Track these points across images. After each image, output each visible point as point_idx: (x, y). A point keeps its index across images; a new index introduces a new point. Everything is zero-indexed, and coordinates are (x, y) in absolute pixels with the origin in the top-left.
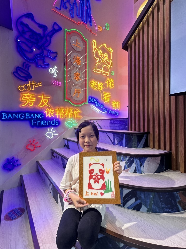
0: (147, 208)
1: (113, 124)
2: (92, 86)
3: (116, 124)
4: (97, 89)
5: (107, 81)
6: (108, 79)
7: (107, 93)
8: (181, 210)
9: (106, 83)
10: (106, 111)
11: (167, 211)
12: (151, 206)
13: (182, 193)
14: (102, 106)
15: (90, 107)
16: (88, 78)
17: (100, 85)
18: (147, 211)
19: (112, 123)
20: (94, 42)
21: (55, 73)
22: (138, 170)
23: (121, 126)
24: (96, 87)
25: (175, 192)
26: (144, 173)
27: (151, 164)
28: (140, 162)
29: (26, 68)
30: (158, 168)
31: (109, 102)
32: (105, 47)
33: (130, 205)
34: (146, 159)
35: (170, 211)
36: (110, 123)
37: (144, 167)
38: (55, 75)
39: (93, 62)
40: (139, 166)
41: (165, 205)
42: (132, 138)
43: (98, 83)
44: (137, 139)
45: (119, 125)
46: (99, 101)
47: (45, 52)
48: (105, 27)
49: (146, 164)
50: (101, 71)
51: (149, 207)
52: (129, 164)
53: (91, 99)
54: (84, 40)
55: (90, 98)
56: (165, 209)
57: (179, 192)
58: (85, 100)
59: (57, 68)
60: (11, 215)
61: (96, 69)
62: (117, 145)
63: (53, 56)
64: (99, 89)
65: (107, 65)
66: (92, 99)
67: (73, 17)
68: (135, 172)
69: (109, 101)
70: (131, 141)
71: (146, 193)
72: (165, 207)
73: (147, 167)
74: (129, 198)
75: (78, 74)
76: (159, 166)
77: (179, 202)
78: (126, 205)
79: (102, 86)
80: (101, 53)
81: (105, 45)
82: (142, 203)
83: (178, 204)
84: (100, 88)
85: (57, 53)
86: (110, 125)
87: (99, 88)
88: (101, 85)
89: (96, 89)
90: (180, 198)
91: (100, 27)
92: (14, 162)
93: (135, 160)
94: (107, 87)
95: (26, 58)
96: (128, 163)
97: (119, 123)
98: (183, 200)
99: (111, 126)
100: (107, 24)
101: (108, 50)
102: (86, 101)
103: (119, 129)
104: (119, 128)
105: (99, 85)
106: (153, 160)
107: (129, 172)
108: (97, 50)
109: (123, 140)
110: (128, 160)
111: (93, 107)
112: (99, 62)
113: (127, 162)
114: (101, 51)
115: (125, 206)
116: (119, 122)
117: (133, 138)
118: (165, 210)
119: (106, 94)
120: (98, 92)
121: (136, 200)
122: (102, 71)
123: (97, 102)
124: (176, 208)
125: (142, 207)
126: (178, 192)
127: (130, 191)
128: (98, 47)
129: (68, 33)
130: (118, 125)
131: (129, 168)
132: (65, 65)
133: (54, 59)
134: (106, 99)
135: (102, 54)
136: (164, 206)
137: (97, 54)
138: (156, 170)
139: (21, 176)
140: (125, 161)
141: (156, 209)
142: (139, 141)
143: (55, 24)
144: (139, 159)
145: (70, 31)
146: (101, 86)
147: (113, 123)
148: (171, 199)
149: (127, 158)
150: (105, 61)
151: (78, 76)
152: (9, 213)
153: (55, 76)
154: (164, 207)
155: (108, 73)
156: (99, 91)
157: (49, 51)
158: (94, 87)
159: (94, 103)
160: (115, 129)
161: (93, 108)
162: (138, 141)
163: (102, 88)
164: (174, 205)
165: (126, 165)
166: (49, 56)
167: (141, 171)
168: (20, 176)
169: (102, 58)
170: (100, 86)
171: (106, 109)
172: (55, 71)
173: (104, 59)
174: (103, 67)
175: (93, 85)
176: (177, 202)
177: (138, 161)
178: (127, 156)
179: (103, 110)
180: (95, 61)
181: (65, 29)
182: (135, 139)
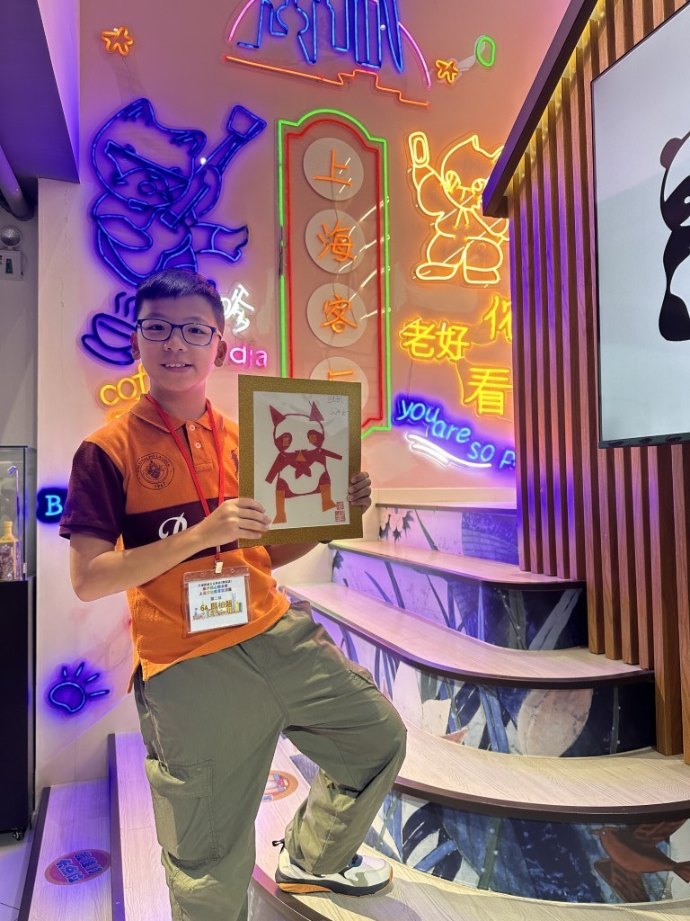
0: (477, 873)
1: (474, 533)
2: (410, 346)
3: (483, 531)
4: (434, 355)
5: (492, 308)
6: (497, 298)
7: (488, 371)
8: (612, 897)
9: (487, 318)
10: (486, 456)
11: (552, 892)
12: (493, 869)
13: (613, 833)
14: (465, 432)
15: (404, 444)
16: (389, 310)
17: (450, 333)
18: (479, 884)
19: (468, 528)
20: (418, 142)
21: (242, 315)
22: (497, 738)
23: (501, 543)
24: (432, 351)
25: (583, 827)
26: (518, 751)
27: (547, 717)
28: (502, 706)
29: (126, 314)
30: (580, 738)
31: (501, 411)
32: (477, 148)
33: (422, 858)
34: (525, 698)
35: (563, 894)
36: (463, 528)
37: (516, 726)
38: (242, 325)
39: (413, 232)
40: (499, 724)
41: (542, 867)
42: (506, 606)
43: (440, 330)
44: (524, 611)
45: (493, 537)
46: (451, 411)
47: (198, 237)
48: (474, 57)
49: (523, 714)
50: (456, 267)
51: (483, 870)
52: (465, 711)
53: (408, 405)
54: (368, 145)
55: (403, 400)
56: (541, 882)
57: (600, 827)
58: (376, 416)
59: (247, 294)
60: (67, 869)
61: (430, 263)
62: (459, 630)
63: (229, 243)
64: (447, 354)
65: (488, 235)
66: (413, 407)
67: (314, 62)
68: (484, 744)
69: (501, 404)
70: (504, 618)
71: (472, 816)
72: (543, 875)
73: (530, 729)
74: (421, 832)
75: (340, 304)
76: (584, 729)
77: (598, 866)
78: (410, 857)
79: (463, 340)
80: (453, 181)
81: (474, 139)
82: (461, 852)
83: (596, 873)
84: (453, 348)
85: (244, 229)
86: (463, 535)
87: (446, 349)
88: (458, 332)
89: (431, 358)
90: (607, 852)
91: (445, 66)
92: (87, 682)
93: (483, 699)
94: (490, 341)
95: (125, 278)
96: (458, 706)
97: (494, 530)
98: (617, 860)
99: (467, 539)
100: (481, 42)
101: (492, 159)
102: (381, 418)
103: (492, 556)
104: (495, 553)
105: (446, 337)
106: (555, 703)
107: (463, 744)
108: (433, 172)
109: (476, 609)
110: (460, 695)
111: (416, 442)
112: (446, 225)
113: (456, 705)
114: (452, 173)
115: (408, 861)
116: (491, 527)
117: (509, 606)
118: (543, 888)
119: (483, 374)
120: (442, 371)
121: (441, 841)
122: (461, 268)
123: (434, 419)
124: (586, 887)
125: (461, 869)
126: (594, 827)
127: (423, 805)
128: (435, 162)
129: (290, 136)
130: (489, 539)
131: (464, 728)
132: (280, 272)
133: (233, 257)
134: (484, 400)
135: (460, 187)
136: (537, 871)
137: (433, 190)
138: (570, 743)
139: (111, 738)
140: (449, 701)
141: (508, 880)
142: (536, 619)
143: (239, 110)
144: (498, 694)
145: (300, 122)
146: (454, 338)
147: (472, 530)
148: (564, 850)
149: (457, 689)
150: (475, 215)
151: (341, 311)
152: (61, 863)
153: (240, 330)
154: (538, 877)
155: (494, 269)
156: (445, 364)
157: (210, 230)
158: (418, 349)
159: (420, 424)
160: (479, 555)
161: (416, 446)
162: (529, 618)
163: (463, 347)
164: (580, 873)
165: (453, 716)
166: (213, 251)
167: (505, 744)
168: (106, 736)
169: (460, 206)
170: (449, 341)
171: (484, 444)
172: (241, 306)
173: (474, 206)
174: (468, 245)
175: (411, 342)
176: (592, 866)
177: (496, 703)
178: (455, 681)
179: (469, 451)
180: (426, 227)
181: (281, 122)
182: (515, 610)
